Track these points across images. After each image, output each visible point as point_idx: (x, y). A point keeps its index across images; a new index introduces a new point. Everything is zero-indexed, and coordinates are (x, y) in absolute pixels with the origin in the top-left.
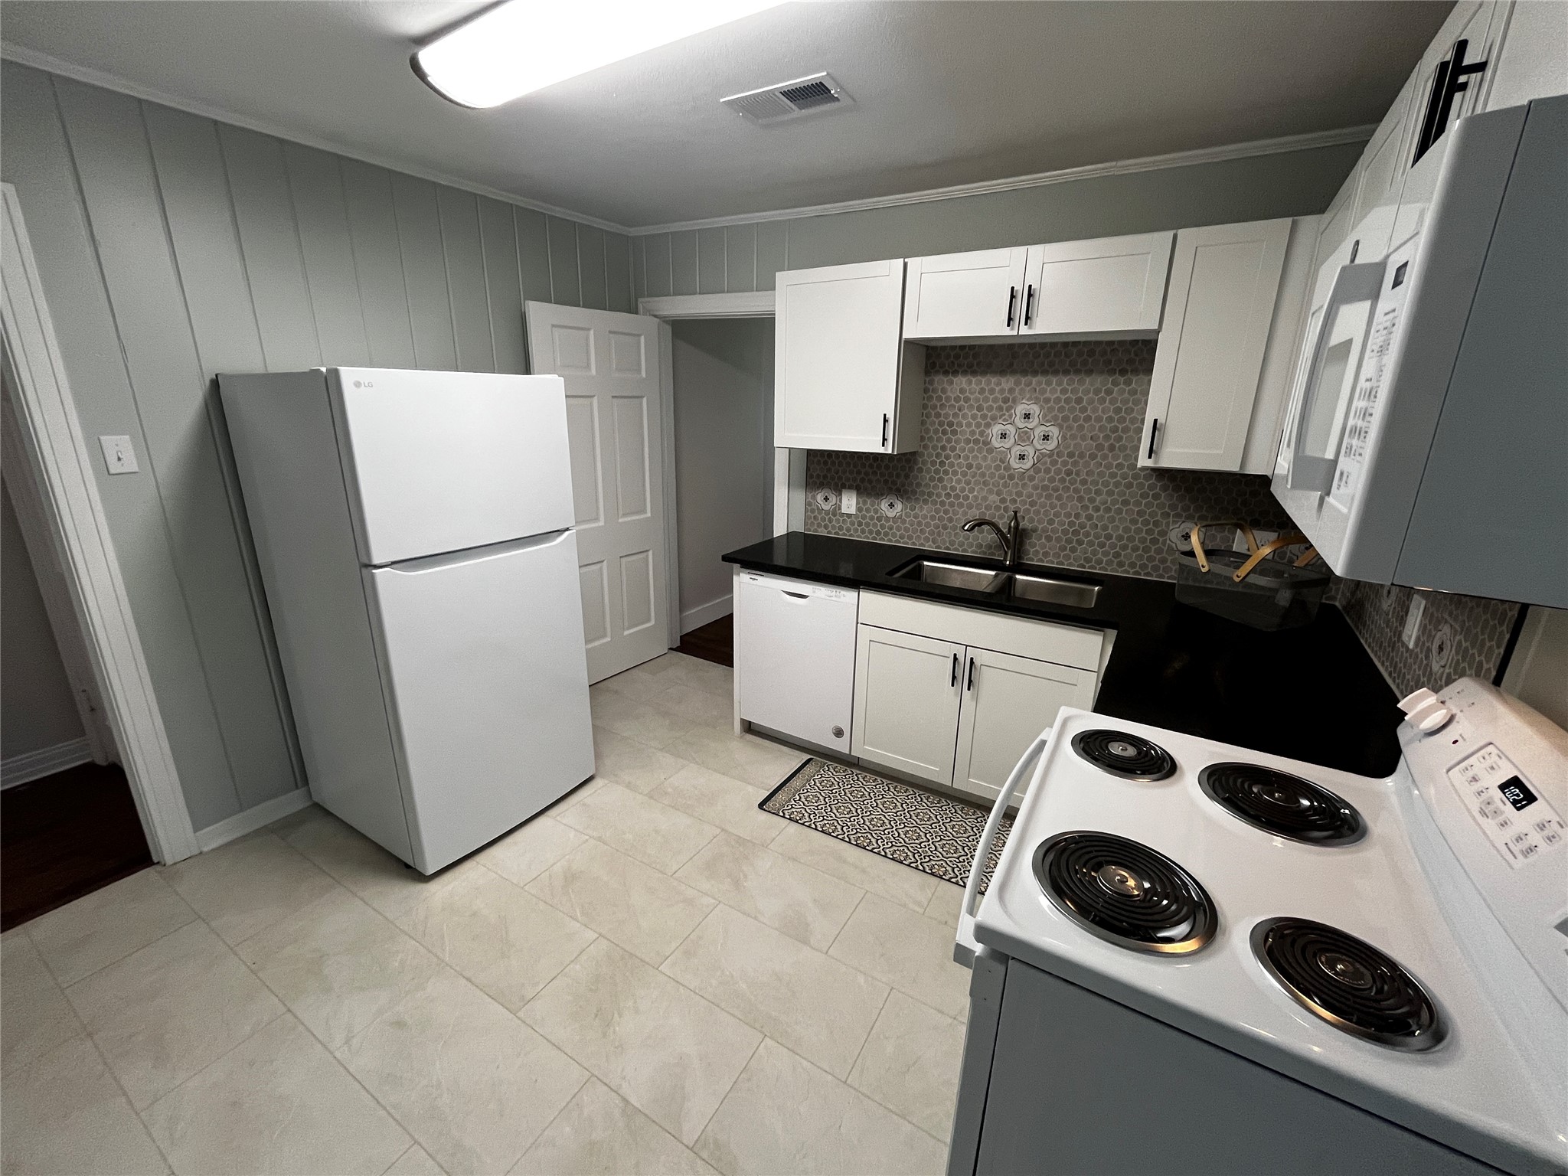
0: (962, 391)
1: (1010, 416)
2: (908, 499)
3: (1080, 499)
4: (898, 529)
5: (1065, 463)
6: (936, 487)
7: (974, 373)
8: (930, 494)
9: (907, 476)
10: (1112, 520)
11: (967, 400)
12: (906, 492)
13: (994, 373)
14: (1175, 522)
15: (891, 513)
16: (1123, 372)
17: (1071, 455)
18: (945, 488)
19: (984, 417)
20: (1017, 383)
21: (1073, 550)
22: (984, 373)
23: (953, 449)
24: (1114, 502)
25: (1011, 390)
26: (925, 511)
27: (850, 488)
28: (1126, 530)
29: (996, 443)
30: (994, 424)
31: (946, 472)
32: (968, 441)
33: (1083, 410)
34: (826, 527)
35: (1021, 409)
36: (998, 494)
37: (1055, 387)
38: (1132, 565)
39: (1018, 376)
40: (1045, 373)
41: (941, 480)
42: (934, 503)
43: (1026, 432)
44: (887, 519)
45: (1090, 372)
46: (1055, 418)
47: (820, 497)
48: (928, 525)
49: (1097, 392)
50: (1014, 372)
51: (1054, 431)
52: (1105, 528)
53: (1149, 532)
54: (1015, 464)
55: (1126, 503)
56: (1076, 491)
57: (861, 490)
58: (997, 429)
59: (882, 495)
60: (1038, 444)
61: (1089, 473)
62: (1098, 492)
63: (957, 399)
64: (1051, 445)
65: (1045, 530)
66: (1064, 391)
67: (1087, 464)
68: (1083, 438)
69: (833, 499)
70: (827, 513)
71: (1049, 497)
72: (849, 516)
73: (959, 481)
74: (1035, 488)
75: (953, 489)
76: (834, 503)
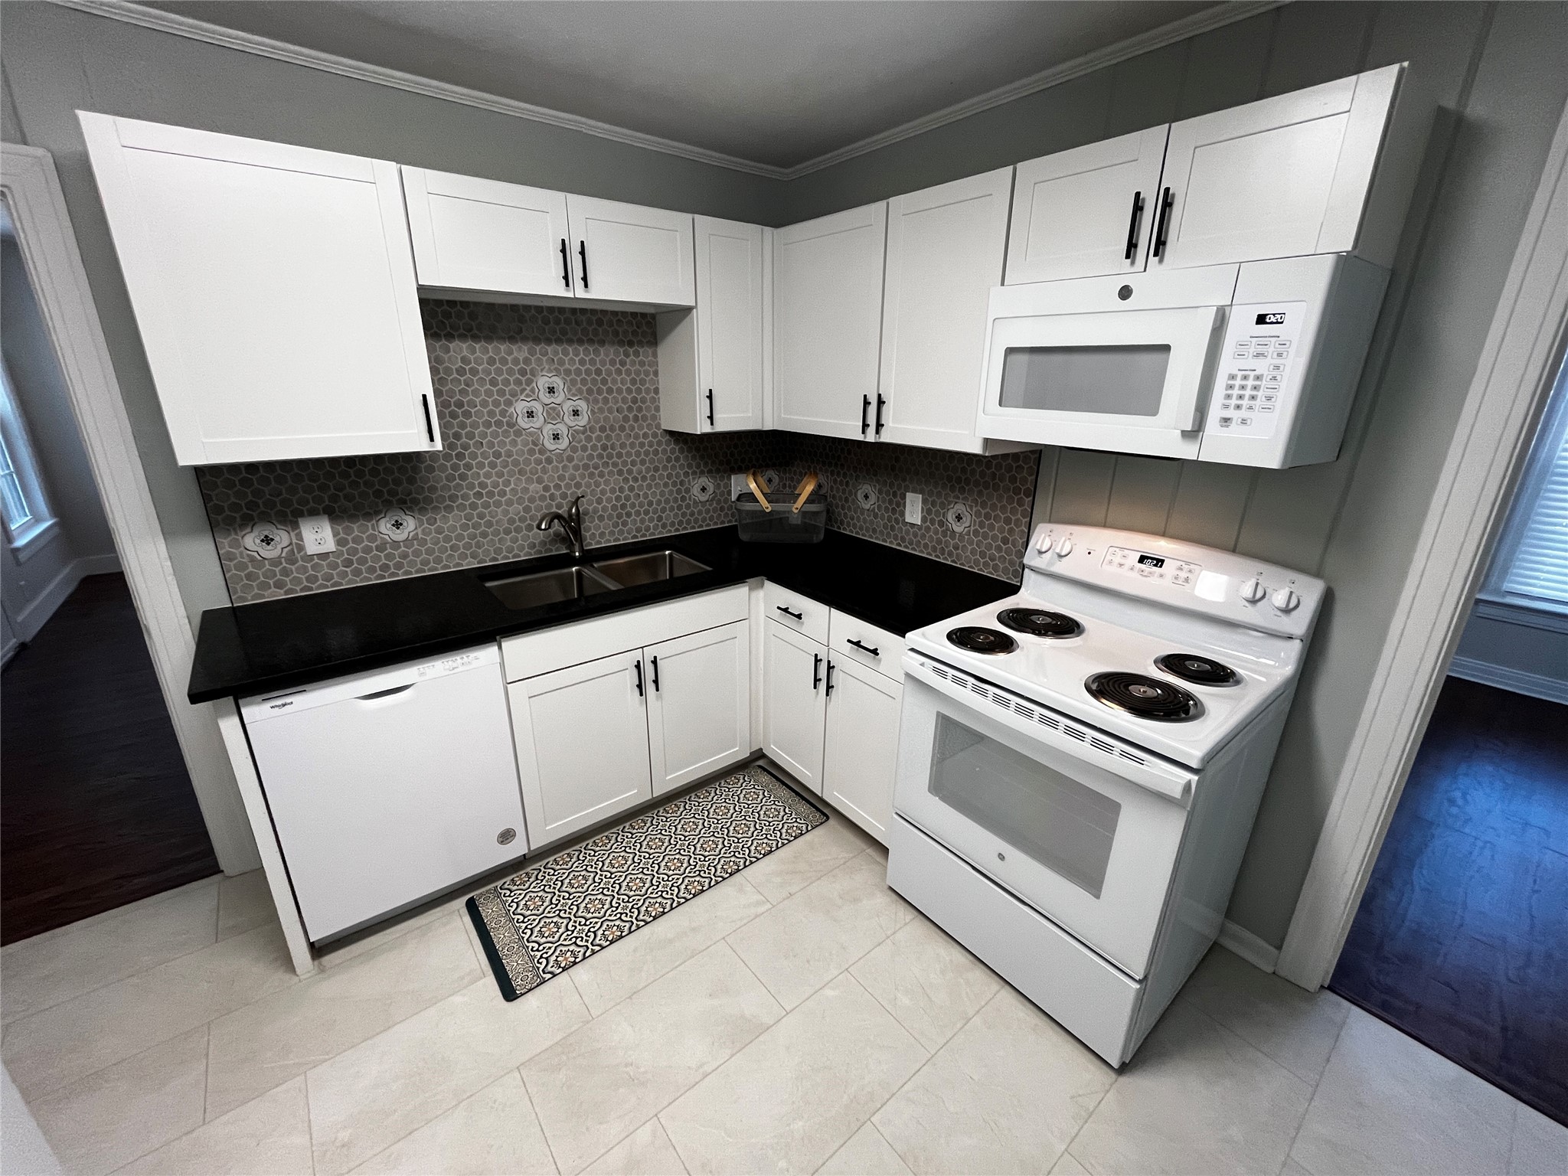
0: (464, 360)
1: (533, 391)
2: (423, 511)
3: (620, 472)
4: (417, 553)
5: (599, 439)
6: (458, 487)
7: (476, 338)
8: (453, 498)
9: (412, 481)
10: (649, 487)
11: (474, 372)
12: (415, 502)
13: (502, 339)
14: (694, 479)
15: (399, 536)
16: (631, 344)
17: (603, 429)
18: (471, 486)
19: (502, 393)
20: (532, 353)
21: (625, 524)
22: (489, 339)
23: (471, 436)
24: (648, 470)
25: (527, 361)
26: (452, 521)
27: (313, 513)
28: (662, 494)
29: (523, 422)
30: (516, 401)
31: (468, 467)
32: (488, 425)
33: (604, 382)
34: (279, 585)
35: (543, 382)
36: (540, 481)
37: (574, 356)
38: (673, 524)
39: (531, 344)
40: (559, 341)
41: (463, 477)
42: (461, 508)
43: (554, 409)
44: (396, 544)
45: (602, 343)
46: (580, 391)
47: (251, 541)
48: (460, 537)
49: (613, 362)
50: (525, 339)
51: (582, 405)
52: (646, 496)
53: (679, 491)
54: (549, 444)
55: (656, 469)
56: (615, 465)
57: (334, 514)
58: (521, 407)
59: (377, 513)
60: (569, 420)
61: (623, 446)
62: (633, 463)
63: (461, 372)
64: (583, 420)
65: (595, 511)
66: (582, 362)
67: (618, 437)
68: (610, 411)
69: (282, 538)
70: (275, 562)
71: (591, 475)
72: (324, 556)
73: (488, 475)
74: (576, 468)
75: (482, 485)
76: (286, 543)
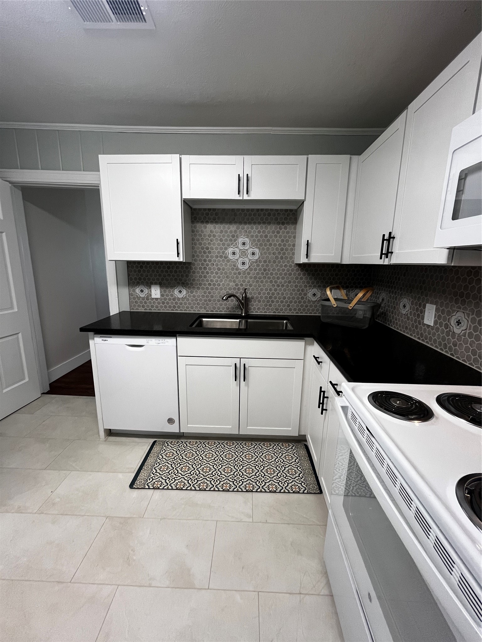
0: (211, 231)
1: (236, 244)
2: (189, 288)
3: (271, 282)
4: (185, 304)
5: (263, 266)
6: (203, 280)
7: (217, 223)
8: (200, 284)
9: (187, 276)
10: (285, 290)
11: (214, 236)
12: (187, 284)
13: (227, 223)
14: (309, 289)
15: (180, 296)
16: (283, 224)
17: (265, 262)
18: (207, 281)
19: (224, 244)
20: (238, 228)
21: (270, 305)
22: (221, 223)
23: (210, 261)
24: (285, 282)
25: (235, 231)
26: (199, 293)
27: (156, 284)
28: (291, 294)
29: (231, 257)
30: (229, 248)
31: (207, 273)
32: (217, 257)
33: (268, 241)
34: (143, 306)
35: (241, 240)
36: (234, 282)
37: (255, 229)
38: (295, 309)
39: (238, 225)
40: (250, 223)
41: (205, 277)
42: (203, 289)
43: (244, 252)
44: (179, 299)
45: (269, 223)
46: (257, 245)
47: (138, 290)
48: (201, 300)
49: (273, 232)
50: (236, 223)
51: (257, 251)
52: (283, 294)
53: (300, 294)
54: (240, 266)
55: (290, 282)
56: (269, 278)
57: (162, 285)
58: (230, 250)
59: (175, 286)
60: (250, 257)
61: (274, 270)
62: (278, 278)
63: (210, 236)
64: (256, 257)
65: (257, 298)
66: (259, 232)
67: (272, 266)
68: (270, 253)
69: (146, 291)
70: (143, 299)
71: (257, 282)
72: (157, 299)
73: (214, 277)
74: (251, 278)
75: (212, 281)
76: (147, 293)
